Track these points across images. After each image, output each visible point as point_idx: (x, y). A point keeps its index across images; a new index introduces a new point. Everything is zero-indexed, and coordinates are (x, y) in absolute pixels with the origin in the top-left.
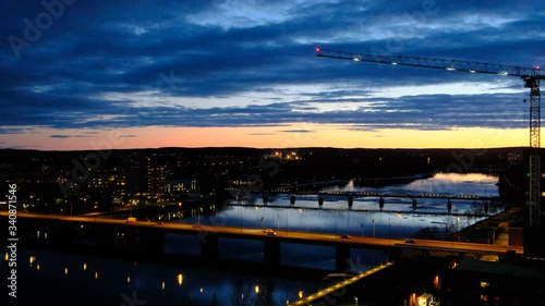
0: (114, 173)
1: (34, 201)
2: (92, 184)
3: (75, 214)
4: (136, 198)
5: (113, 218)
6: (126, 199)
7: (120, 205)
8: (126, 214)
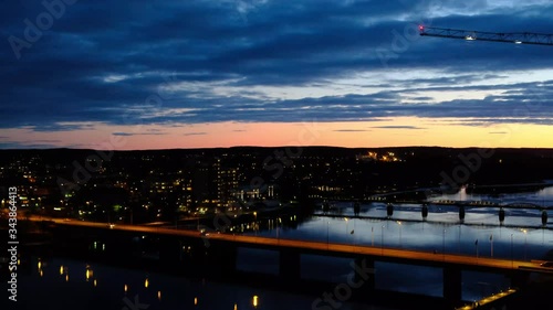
0: (180, 177)
1: (90, 208)
2: (154, 189)
3: (135, 224)
4: (204, 206)
5: (178, 229)
6: (193, 207)
7: (186, 214)
8: (193, 225)
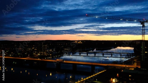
0: (34, 47)
1: (13, 54)
2: (28, 50)
3: (23, 58)
4: (39, 53)
5: (33, 58)
6: (37, 54)
7: (35, 55)
8: (37, 58)
